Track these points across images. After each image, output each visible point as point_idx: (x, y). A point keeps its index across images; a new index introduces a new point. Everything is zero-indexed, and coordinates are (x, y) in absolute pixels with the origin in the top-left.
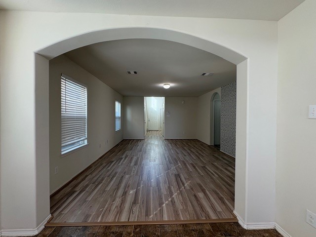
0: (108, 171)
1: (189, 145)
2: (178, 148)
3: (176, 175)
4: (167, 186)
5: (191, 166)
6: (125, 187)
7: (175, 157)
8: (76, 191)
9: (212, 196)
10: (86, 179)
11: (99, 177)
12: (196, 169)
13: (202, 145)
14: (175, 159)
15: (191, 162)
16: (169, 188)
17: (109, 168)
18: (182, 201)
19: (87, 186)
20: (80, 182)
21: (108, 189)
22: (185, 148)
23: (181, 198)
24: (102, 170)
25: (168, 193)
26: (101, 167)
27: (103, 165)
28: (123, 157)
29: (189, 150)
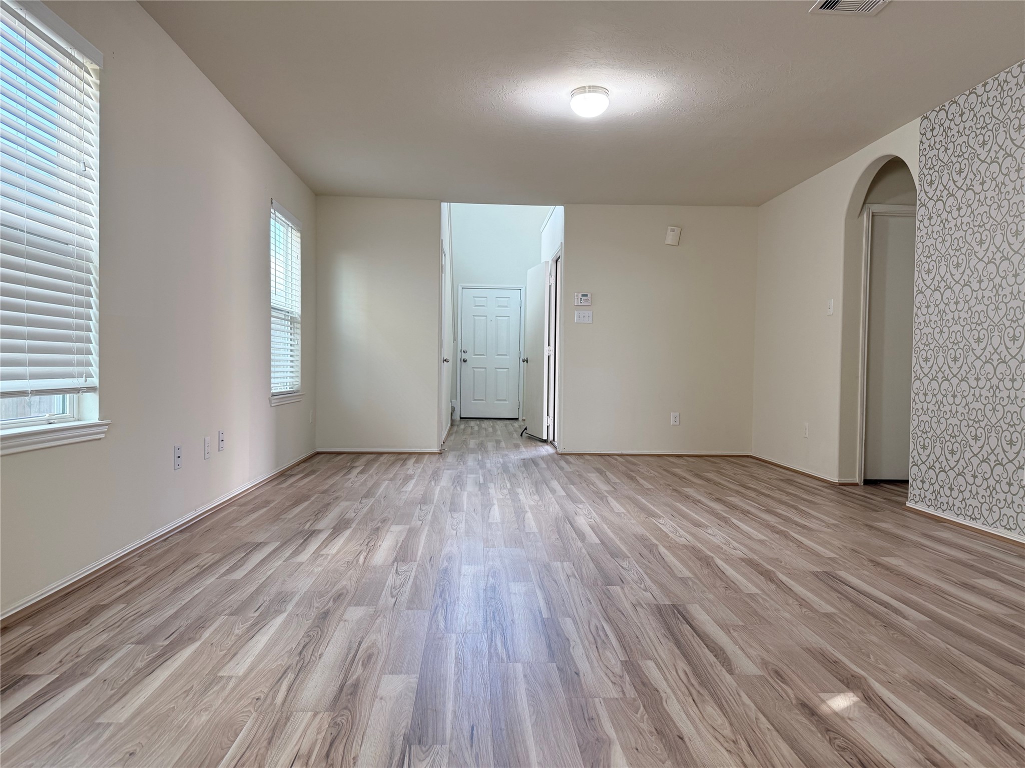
0: (233, 587)
1: (708, 480)
2: (645, 492)
3: (659, 611)
4: (614, 658)
5: (747, 570)
6: (349, 660)
7: (640, 530)
8: (31, 678)
9: (920, 710)
10: (97, 622)
11: (175, 616)
12: (780, 585)
13: (789, 482)
14: (642, 539)
15: (740, 552)
16: (631, 667)
17: (238, 575)
18: (727, 732)
19: (100, 654)
20: (58, 636)
21: (239, 667)
22: (690, 491)
23: (720, 720)
24: (192, 580)
25: (631, 693)
26: (190, 569)
27: (197, 561)
28: (320, 526)
29: (718, 500)
